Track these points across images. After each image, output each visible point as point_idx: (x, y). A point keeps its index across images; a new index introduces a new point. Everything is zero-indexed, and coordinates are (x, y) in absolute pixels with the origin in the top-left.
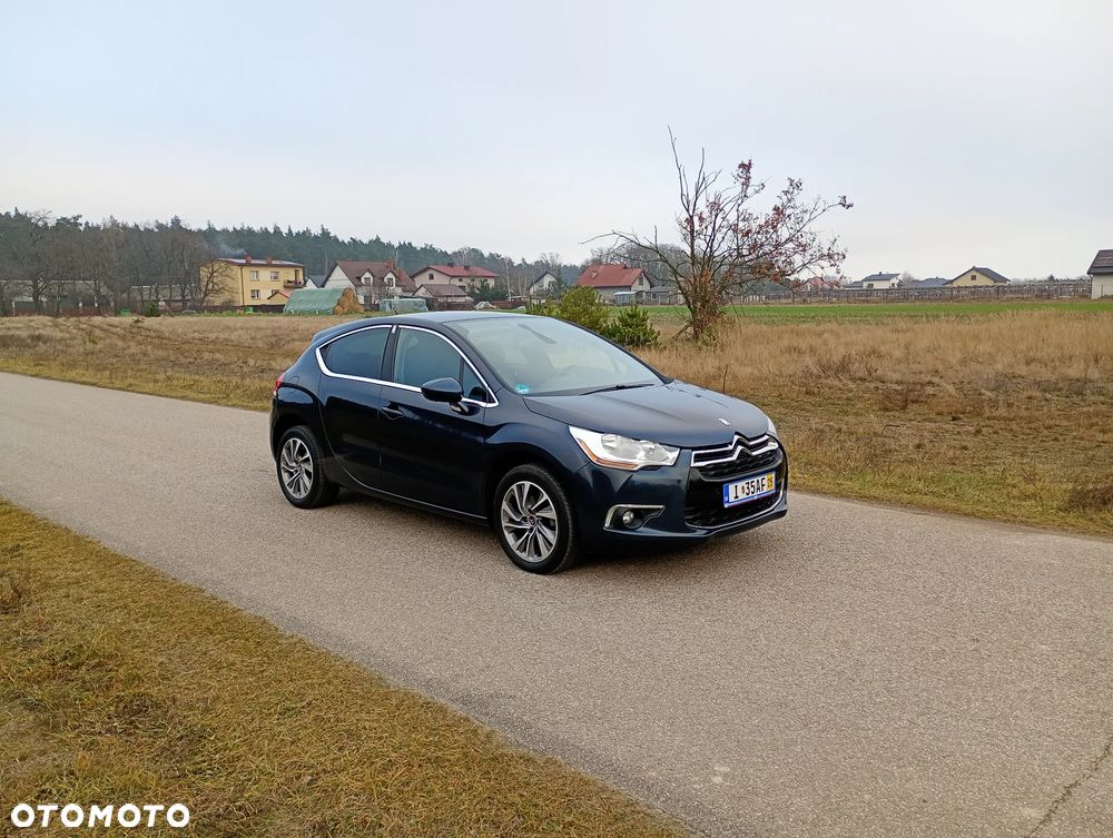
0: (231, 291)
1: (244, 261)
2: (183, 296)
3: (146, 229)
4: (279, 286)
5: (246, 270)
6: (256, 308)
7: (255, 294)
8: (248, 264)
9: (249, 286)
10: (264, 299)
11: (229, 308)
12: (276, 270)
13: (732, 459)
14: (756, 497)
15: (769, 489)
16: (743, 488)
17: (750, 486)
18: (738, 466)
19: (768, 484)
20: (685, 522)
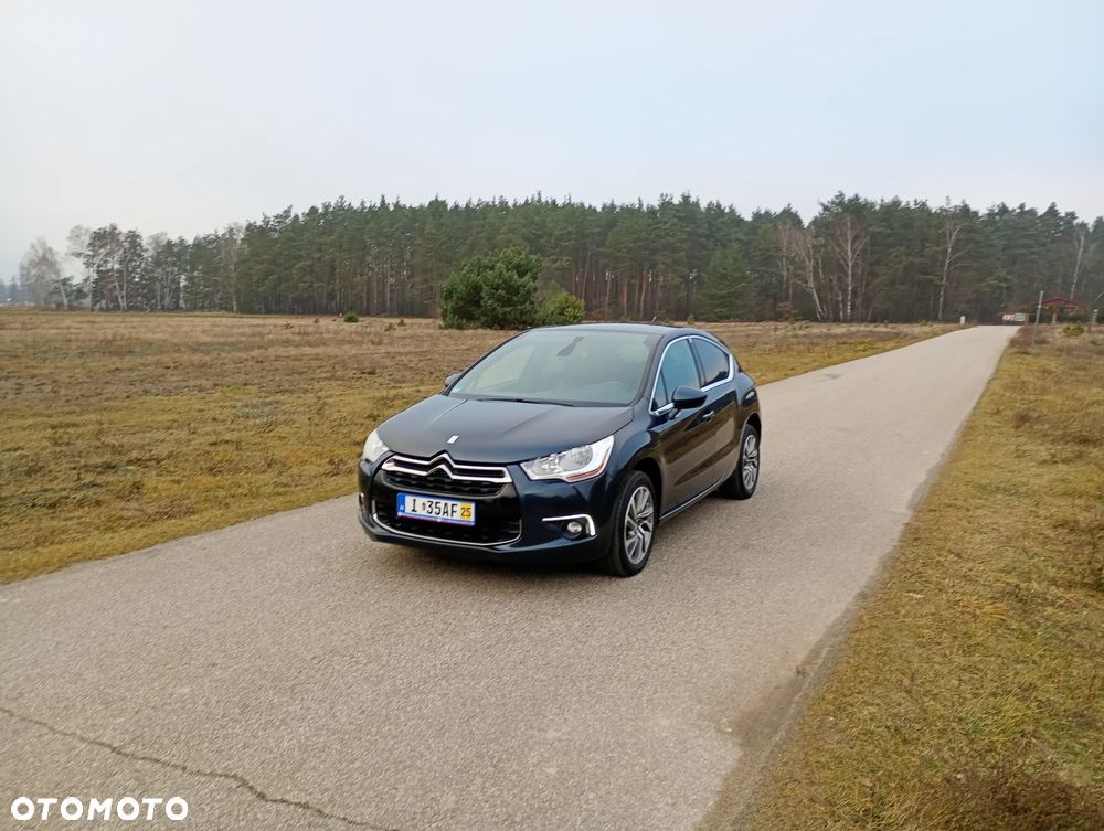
13: (424, 473)
14: (439, 520)
15: (463, 518)
16: (424, 504)
17: (433, 505)
18: (430, 482)
19: (462, 512)
20: (375, 516)
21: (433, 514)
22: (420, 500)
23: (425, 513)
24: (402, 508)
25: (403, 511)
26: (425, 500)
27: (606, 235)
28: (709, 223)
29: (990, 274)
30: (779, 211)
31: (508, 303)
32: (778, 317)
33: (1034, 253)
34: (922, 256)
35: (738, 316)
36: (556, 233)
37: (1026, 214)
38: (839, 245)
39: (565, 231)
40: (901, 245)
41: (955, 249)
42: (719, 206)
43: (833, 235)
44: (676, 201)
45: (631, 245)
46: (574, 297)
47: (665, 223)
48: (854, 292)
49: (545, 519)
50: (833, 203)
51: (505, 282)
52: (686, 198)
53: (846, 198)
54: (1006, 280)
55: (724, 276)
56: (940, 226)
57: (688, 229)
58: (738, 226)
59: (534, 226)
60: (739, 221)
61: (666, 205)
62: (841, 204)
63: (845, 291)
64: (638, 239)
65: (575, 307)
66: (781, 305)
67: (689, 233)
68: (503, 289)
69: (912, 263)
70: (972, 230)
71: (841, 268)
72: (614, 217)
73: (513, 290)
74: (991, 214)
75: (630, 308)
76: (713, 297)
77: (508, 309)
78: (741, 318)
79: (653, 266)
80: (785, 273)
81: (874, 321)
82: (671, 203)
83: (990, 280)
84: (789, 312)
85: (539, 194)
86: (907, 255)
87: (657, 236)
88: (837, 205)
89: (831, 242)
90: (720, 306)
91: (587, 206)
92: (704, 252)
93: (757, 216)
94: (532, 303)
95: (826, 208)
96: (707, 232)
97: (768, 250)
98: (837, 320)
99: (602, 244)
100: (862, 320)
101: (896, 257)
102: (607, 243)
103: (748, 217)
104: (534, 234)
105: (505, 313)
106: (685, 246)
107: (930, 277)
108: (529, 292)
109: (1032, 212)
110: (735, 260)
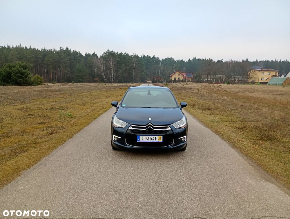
0: (255, 78)
1: (260, 70)
2: (242, 79)
3: (239, 62)
4: (270, 76)
5: (260, 72)
6: (261, 83)
7: (262, 79)
8: (261, 71)
9: (261, 77)
10: (264, 81)
11: (253, 83)
12: (270, 72)
13: (145, 129)
14: (151, 142)
15: (159, 140)
16: (146, 138)
17: (149, 138)
18: (147, 131)
19: (159, 139)
20: (126, 143)
21: (149, 140)
22: (145, 137)
23: (147, 140)
24: (138, 139)
25: (139, 140)
26: (147, 137)
27: (44, 58)
28: (74, 56)
29: (143, 71)
30: (92, 54)
31: (20, 78)
32: (94, 81)
33: (151, 67)
34: (128, 67)
35: (84, 81)
36: (28, 57)
37: (149, 57)
38: (109, 63)
39: (31, 56)
40: (124, 64)
41: (136, 65)
42: (76, 51)
43: (107, 61)
44: (65, 49)
45: (52, 61)
46: (40, 76)
47: (62, 55)
48: (113, 76)
49: (179, 138)
50: (107, 52)
51: (19, 71)
52: (67, 49)
53: (110, 51)
54: (147, 73)
55: (80, 71)
56: (132, 59)
57: (69, 57)
58: (82, 57)
59: (20, 54)
60: (82, 56)
61: (62, 50)
62: (109, 52)
63: (111, 75)
64: (54, 60)
65: (40, 79)
66: (95, 78)
67: (69, 59)
68: (19, 73)
69: (126, 68)
70: (139, 61)
71: (110, 69)
72: (45, 53)
73: (22, 74)
74: (141, 57)
75: (53, 79)
76: (77, 76)
77: (21, 80)
78: (86, 82)
79: (59, 67)
80: (95, 70)
81: (119, 82)
82: (63, 50)
83: (143, 73)
84: (97, 80)
85: (21, 45)
86: (126, 66)
87: (60, 59)
88: (108, 53)
89: (107, 62)
90: (80, 78)
91: (36, 49)
92: (74, 64)
93: (86, 55)
94: (28, 78)
95: (105, 54)
96: (74, 58)
97: (91, 64)
98: (110, 82)
99: (43, 60)
100: (116, 82)
101: (123, 66)
102: (45, 60)
103: (84, 55)
104: (21, 57)
105: (20, 81)
106: (68, 62)
107: (131, 72)
108: (28, 75)
109: (150, 57)
110: (83, 66)
